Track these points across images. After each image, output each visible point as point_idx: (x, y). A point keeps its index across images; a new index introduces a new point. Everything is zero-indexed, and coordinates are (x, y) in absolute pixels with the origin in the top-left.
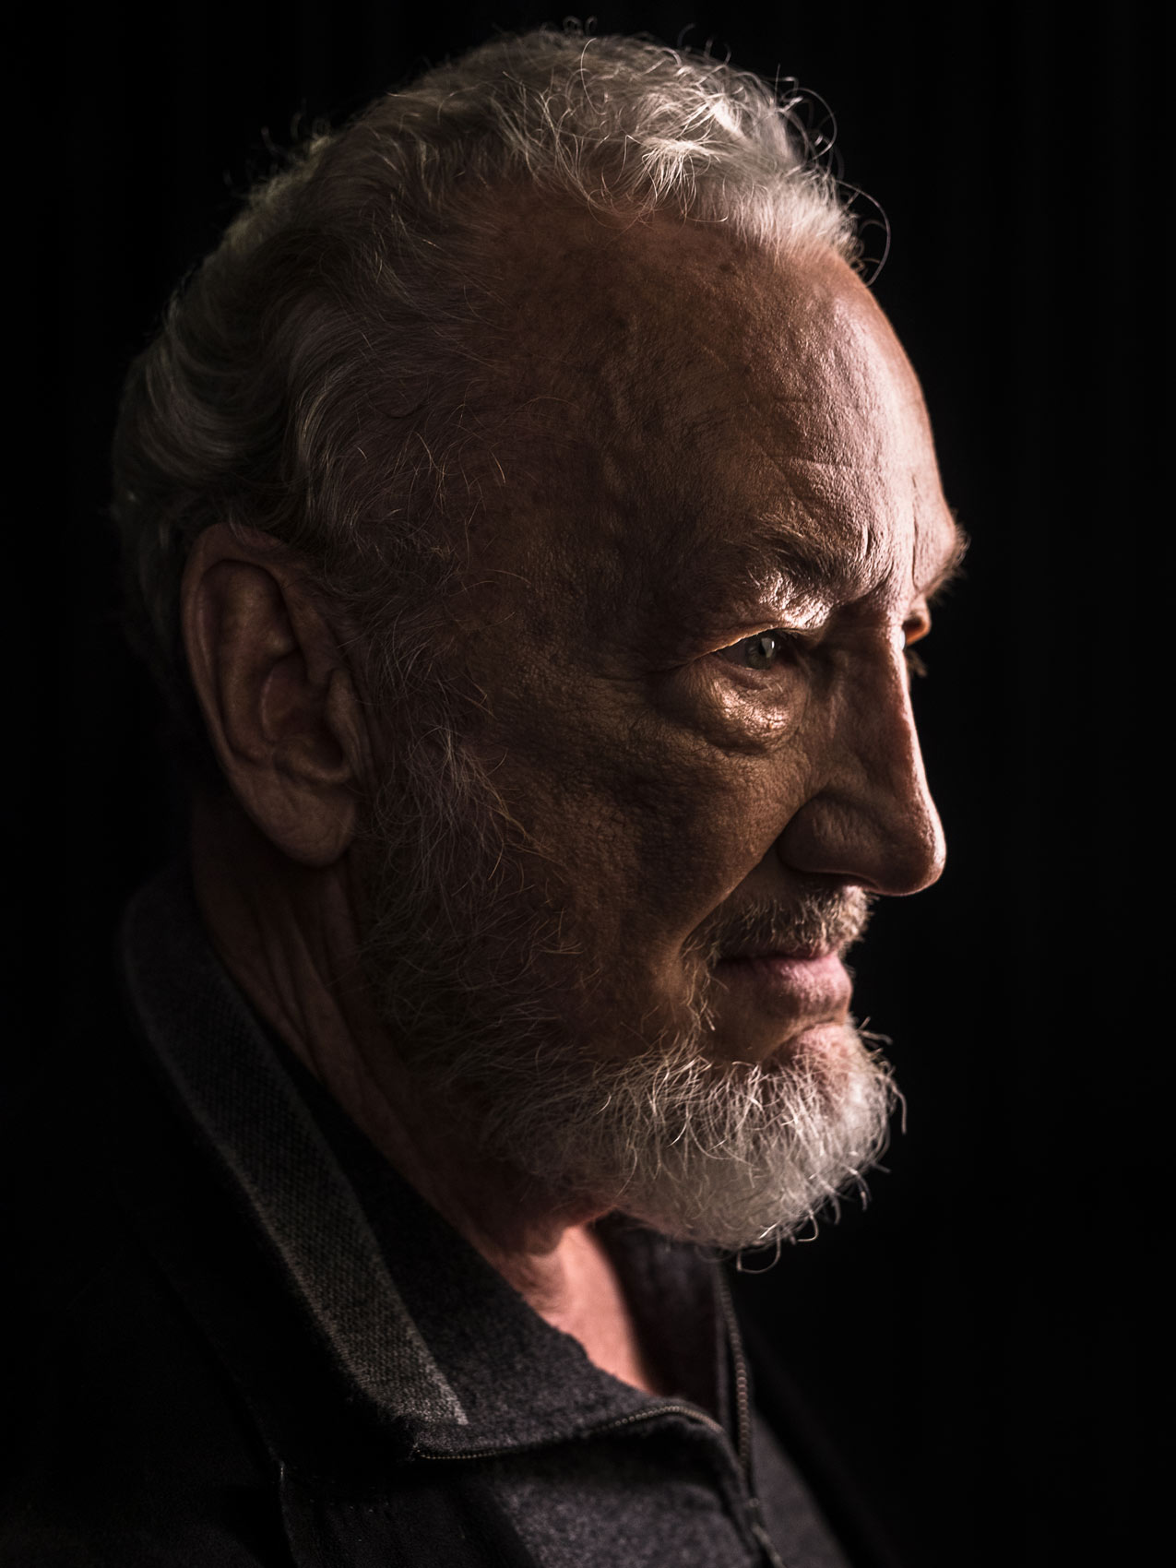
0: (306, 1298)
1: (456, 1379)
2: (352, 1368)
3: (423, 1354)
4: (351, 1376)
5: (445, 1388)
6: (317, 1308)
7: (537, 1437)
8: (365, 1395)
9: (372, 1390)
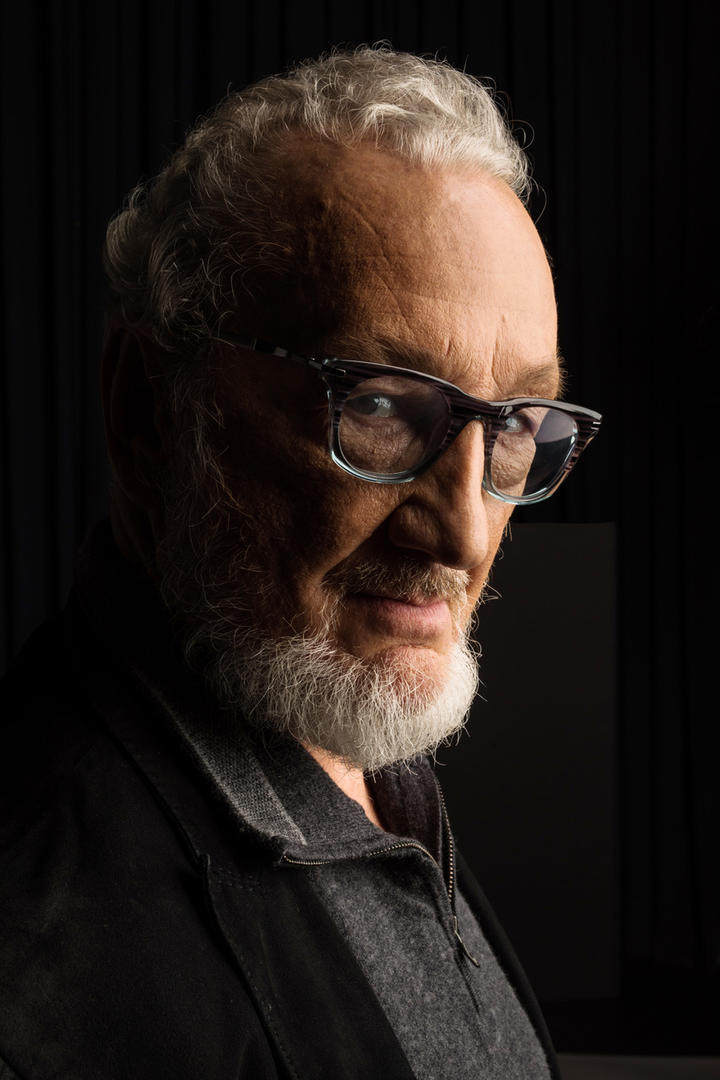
0: (211, 774)
1: (298, 820)
2: (242, 812)
3: (279, 806)
4: (242, 817)
5: (293, 825)
6: (218, 779)
7: (343, 855)
8: (251, 827)
9: (254, 824)
